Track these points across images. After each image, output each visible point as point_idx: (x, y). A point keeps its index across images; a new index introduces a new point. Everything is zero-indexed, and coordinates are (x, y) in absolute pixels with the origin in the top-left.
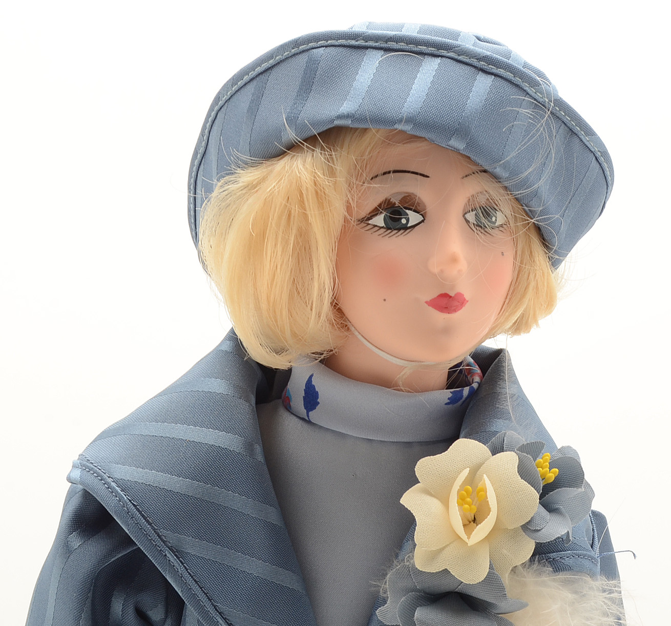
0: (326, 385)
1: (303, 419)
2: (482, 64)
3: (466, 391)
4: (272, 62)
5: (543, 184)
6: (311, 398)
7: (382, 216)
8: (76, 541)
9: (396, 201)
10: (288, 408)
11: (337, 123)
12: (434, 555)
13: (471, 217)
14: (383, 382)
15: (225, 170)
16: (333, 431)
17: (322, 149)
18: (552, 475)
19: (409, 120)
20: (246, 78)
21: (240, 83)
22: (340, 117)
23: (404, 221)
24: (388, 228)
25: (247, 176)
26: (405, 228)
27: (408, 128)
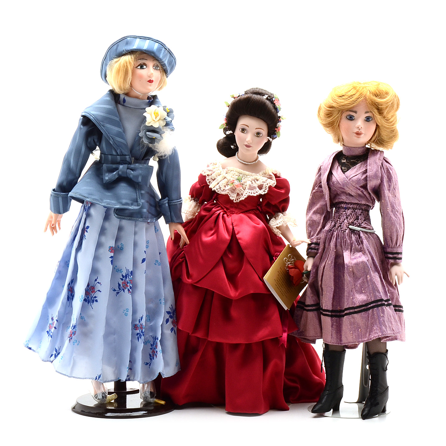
0: (127, 98)
1: (123, 105)
2: (156, 41)
3: (151, 100)
4: (120, 40)
5: (166, 62)
6: (124, 101)
7: (139, 67)
8: (82, 127)
9: (142, 64)
10: (120, 103)
11: (133, 50)
12: (149, 123)
13: (154, 67)
14: (137, 97)
15: (111, 59)
16: (128, 107)
17: (130, 55)
18: (169, 111)
19: (145, 50)
20: (115, 43)
21: (114, 44)
22: (133, 49)
23: (143, 67)
24: (140, 68)
25: (116, 60)
26: (143, 69)
27: (144, 51)
